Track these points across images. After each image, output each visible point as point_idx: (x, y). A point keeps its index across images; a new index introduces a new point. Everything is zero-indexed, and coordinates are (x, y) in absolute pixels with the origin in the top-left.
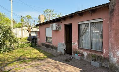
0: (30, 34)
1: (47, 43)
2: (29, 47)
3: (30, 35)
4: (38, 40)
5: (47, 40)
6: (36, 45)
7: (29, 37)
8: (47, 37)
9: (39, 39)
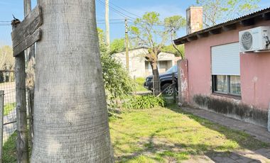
0: (155, 68)
1: (216, 97)
2: (157, 106)
3: (156, 72)
4: (183, 86)
5: (214, 88)
6: (175, 101)
7: (150, 79)
8: (215, 78)
9: (186, 82)
